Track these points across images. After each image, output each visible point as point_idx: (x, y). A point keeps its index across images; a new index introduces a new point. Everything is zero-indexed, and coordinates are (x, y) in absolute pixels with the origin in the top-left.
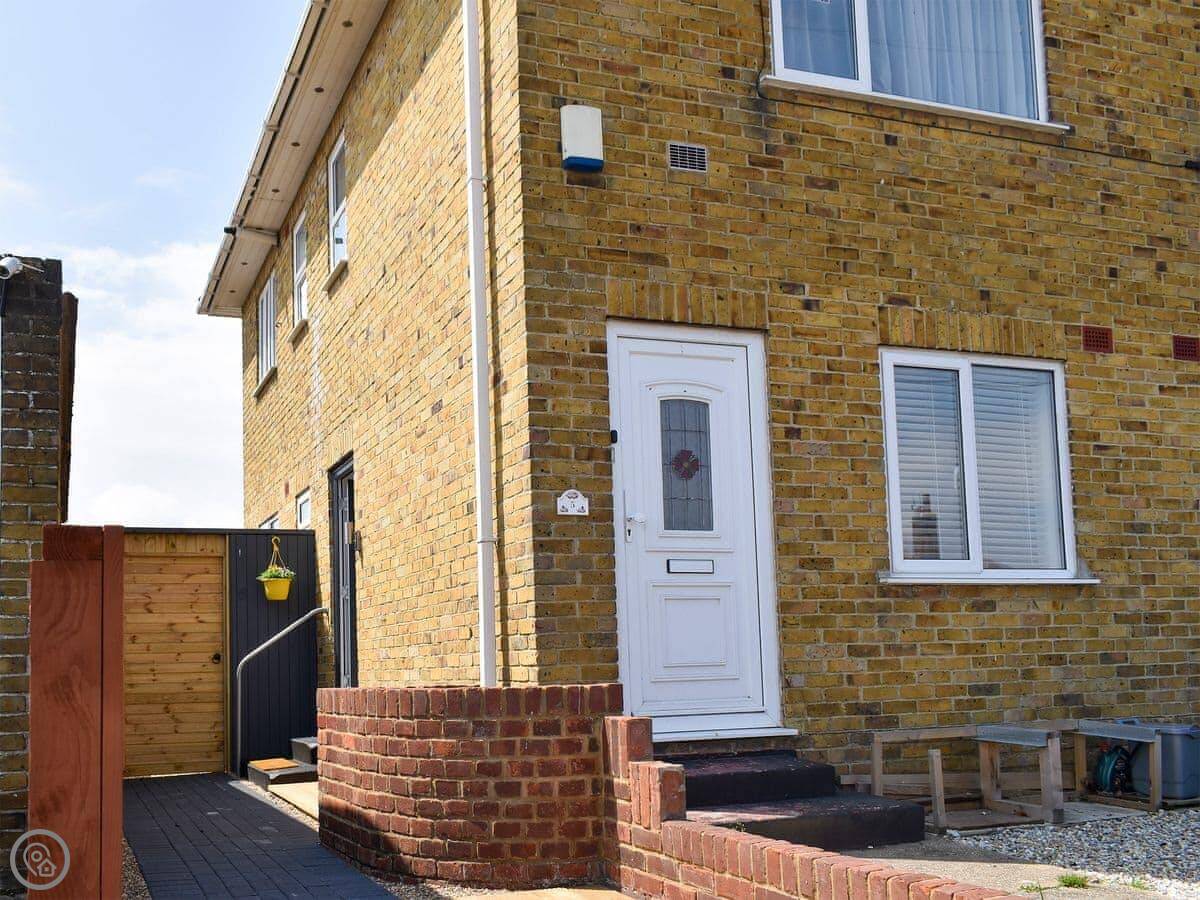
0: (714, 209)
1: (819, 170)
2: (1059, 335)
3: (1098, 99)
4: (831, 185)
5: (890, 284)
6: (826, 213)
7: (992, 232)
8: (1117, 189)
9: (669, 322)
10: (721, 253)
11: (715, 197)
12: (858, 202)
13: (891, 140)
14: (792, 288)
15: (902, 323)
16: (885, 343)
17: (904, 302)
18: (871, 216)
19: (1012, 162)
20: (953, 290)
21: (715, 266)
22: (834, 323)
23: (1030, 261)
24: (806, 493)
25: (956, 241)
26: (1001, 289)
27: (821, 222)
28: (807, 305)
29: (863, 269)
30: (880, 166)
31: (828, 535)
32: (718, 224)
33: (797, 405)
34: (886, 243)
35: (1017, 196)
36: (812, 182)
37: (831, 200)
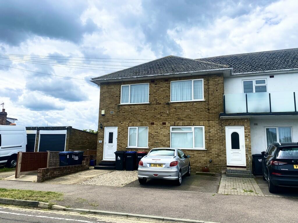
0: (114, 116)
1: (124, 111)
2: (148, 124)
3: (155, 99)
4: (125, 113)
5: (130, 121)
6: (124, 115)
7: (141, 115)
8: (156, 108)
9: (109, 126)
10: (114, 120)
11: (114, 115)
12: (127, 114)
13: (131, 108)
14: (120, 122)
15: (131, 124)
16: (129, 126)
17: (131, 122)
18: (128, 115)
19: (144, 107)
20: (136, 121)
21: (114, 121)
22: (124, 125)
23: (145, 117)
24: (120, 140)
25: (137, 116)
26: (141, 120)
27: (123, 116)
28: (121, 124)
29: (127, 120)
30: (129, 110)
31: (122, 144)
32: (114, 118)
33: (120, 132)
34: (129, 117)
35: (144, 111)
36: (123, 113)
37: (124, 114)
